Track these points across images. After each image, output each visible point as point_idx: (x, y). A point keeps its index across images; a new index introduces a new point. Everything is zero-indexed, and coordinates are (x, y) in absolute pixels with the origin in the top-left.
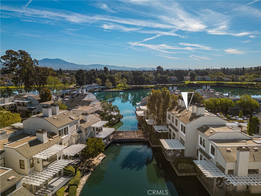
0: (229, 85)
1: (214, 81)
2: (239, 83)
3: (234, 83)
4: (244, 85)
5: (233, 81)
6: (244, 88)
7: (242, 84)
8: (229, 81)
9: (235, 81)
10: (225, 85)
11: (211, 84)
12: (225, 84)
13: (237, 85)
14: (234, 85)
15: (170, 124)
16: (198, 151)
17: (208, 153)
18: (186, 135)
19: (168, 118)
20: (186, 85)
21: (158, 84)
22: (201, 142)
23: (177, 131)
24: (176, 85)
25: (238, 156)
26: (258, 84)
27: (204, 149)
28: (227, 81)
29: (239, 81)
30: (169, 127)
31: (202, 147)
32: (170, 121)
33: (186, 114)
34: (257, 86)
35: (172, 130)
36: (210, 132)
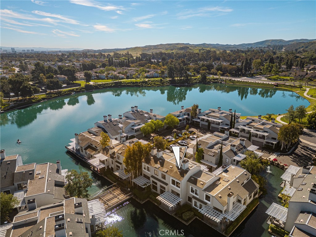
0: (126, 84)
1: (109, 79)
2: (134, 80)
3: (129, 80)
4: (140, 83)
5: (128, 78)
6: (140, 86)
7: (137, 82)
8: (124, 78)
9: (129, 79)
10: (123, 84)
11: (109, 85)
12: (122, 82)
13: (133, 83)
14: (130, 84)
15: (153, 177)
16: (193, 199)
17: (203, 200)
18: (181, 189)
19: (145, 168)
20: (84, 89)
21: (48, 91)
22: (192, 191)
23: (167, 184)
24: (73, 91)
25: (229, 200)
26: (149, 81)
27: (198, 197)
28: (122, 78)
29: (133, 78)
30: (152, 179)
31: (194, 195)
32: (150, 173)
33: (172, 168)
34: (149, 83)
35: (159, 184)
36: (201, 184)
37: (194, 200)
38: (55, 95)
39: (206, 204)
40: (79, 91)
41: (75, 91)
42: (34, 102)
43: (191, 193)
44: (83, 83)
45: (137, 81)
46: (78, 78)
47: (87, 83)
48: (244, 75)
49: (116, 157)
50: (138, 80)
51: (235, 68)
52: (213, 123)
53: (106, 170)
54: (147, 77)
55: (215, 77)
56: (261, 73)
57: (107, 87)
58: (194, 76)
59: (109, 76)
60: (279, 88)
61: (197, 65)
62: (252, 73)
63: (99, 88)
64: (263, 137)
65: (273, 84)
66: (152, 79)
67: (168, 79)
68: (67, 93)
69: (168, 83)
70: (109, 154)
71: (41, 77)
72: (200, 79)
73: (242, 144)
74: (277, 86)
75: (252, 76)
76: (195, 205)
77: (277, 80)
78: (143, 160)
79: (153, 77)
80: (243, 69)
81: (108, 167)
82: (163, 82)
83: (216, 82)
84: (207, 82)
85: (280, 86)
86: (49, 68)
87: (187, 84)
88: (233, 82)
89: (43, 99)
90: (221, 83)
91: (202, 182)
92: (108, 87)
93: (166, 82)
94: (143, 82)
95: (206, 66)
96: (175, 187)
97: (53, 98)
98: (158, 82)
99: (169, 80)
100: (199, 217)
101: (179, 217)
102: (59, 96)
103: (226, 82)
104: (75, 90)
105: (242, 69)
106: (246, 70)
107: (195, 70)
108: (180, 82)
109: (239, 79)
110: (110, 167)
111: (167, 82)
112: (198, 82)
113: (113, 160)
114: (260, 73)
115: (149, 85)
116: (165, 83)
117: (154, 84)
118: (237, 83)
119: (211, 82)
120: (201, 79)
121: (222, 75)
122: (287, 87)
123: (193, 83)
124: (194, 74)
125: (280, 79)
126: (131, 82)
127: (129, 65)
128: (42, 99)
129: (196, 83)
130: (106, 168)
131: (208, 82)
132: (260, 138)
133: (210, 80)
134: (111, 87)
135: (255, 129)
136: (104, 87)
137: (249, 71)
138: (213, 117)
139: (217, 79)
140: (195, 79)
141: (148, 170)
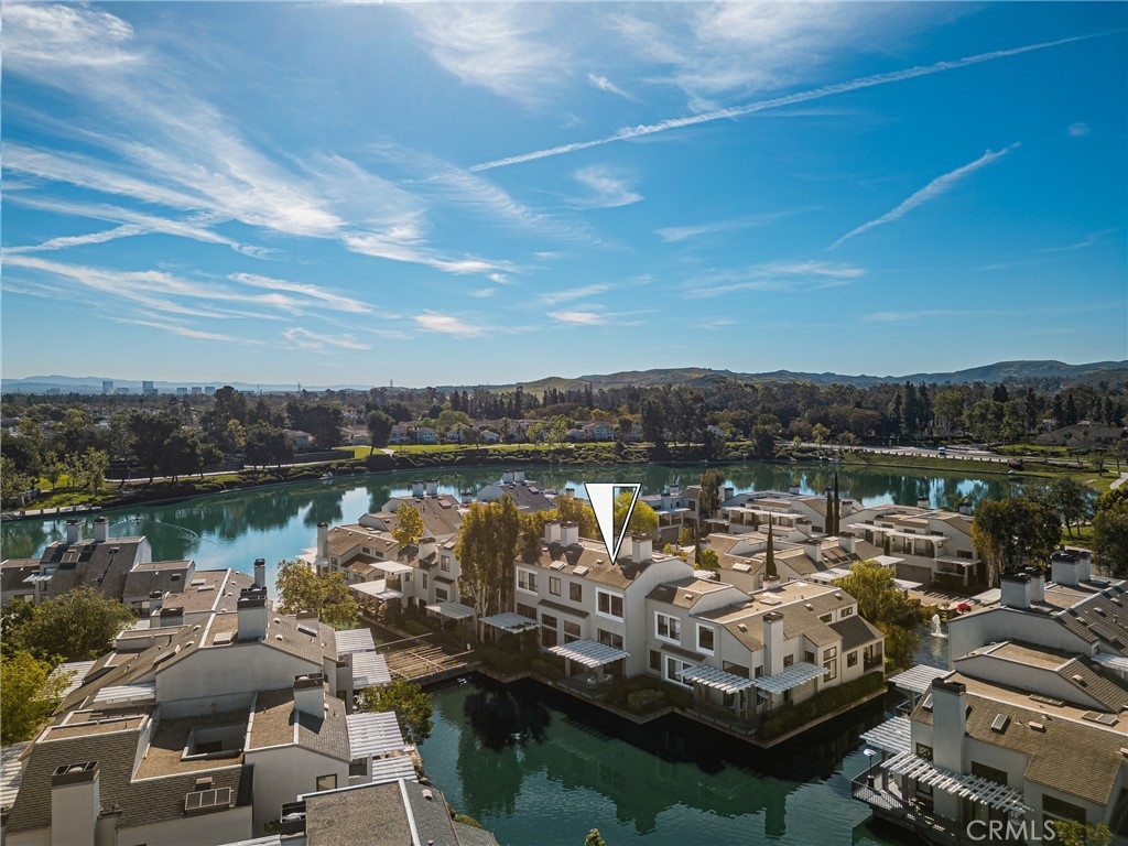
0: (503, 456)
1: (449, 443)
2: (529, 447)
3: (515, 447)
4: (547, 454)
5: (509, 439)
6: (547, 462)
7: (537, 453)
8: (498, 442)
9: (515, 443)
10: (492, 455)
11: (445, 457)
12: (491, 452)
13: (526, 453)
14: (516, 456)
15: (544, 602)
16: (663, 652)
17: (692, 650)
18: (626, 622)
19: (522, 585)
20: (362, 464)
21: (248, 467)
22: (662, 629)
23: (584, 614)
24: (326, 468)
25: (768, 634)
26: (580, 448)
27: (676, 643)
28: (491, 442)
29: (527, 440)
30: (542, 610)
31: (668, 639)
32: (536, 594)
33: (601, 564)
34: (580, 455)
35: (561, 617)
36: (687, 598)
37: (666, 657)
38: (269, 477)
39: (701, 658)
40: (347, 472)
41: (332, 470)
42: (200, 492)
43: (657, 636)
44: (362, 452)
45: (538, 448)
46: (350, 438)
47: (376, 451)
48: (907, 442)
49: (437, 564)
50: (544, 447)
51: (872, 416)
53: (403, 611)
54: (572, 439)
56: (968, 437)
57: (438, 464)
58: (732, 440)
59: (449, 434)
60: (1027, 473)
61: (744, 411)
62: (935, 435)
63: (413, 467)
64: (929, 551)
65: (1005, 463)
66: (592, 445)
67: (642, 446)
68: (305, 472)
69: (644, 456)
70: (416, 561)
71: (231, 432)
72: (752, 449)
73: (847, 549)
74: (1019, 467)
75: (935, 444)
76: (672, 675)
77: (1022, 454)
78: (519, 557)
79: (594, 440)
80: (903, 421)
81: (411, 600)
82: (625, 453)
83: (809, 459)
84: (779, 457)
85: (1030, 468)
86: (258, 408)
87: (706, 461)
88: (868, 457)
89: (230, 485)
90: (825, 460)
91: (691, 593)
92: (444, 463)
93: (636, 452)
94: (557, 452)
95: (774, 414)
96: (609, 616)
97: (261, 483)
98: (609, 452)
99: (649, 449)
102: (281, 481)
103: (843, 458)
104: (334, 467)
105: (897, 421)
106: (912, 427)
107: (736, 423)
108: (682, 456)
109: (885, 451)
110: (418, 603)
111: (640, 452)
112: (747, 458)
113: (427, 573)
114: (964, 437)
115: (579, 461)
116: (632, 455)
117: (596, 456)
118: (883, 460)
119: (792, 459)
120: (756, 448)
121: (830, 438)
122: (1055, 472)
123: (726, 460)
124: (734, 434)
125: (1032, 451)
126: (520, 452)
127: (517, 411)
128: (226, 483)
129: (739, 459)
130: (405, 604)
131: (782, 457)
132: (919, 553)
133: (787, 451)
134: (451, 463)
135: (903, 528)
136: (428, 464)
137: (923, 429)
138: (772, 507)
139: (811, 450)
140: (736, 449)
141: (532, 587)
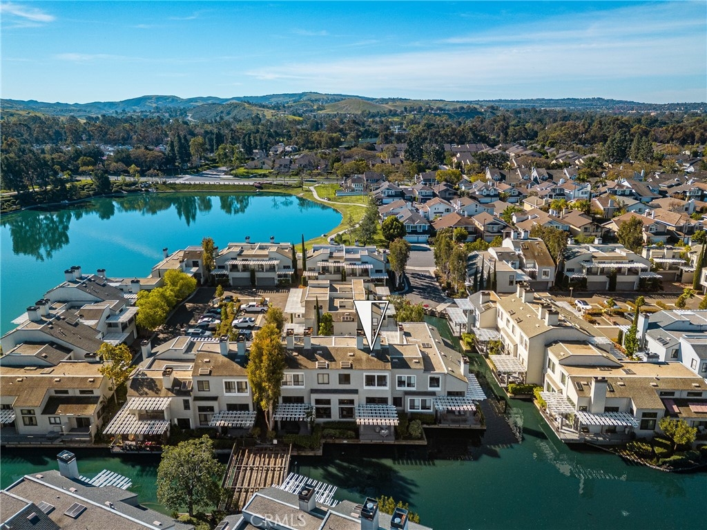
15: (313, 391)
16: (405, 397)
17: (425, 390)
18: (390, 388)
19: (285, 384)
22: (401, 384)
23: (354, 392)
27: (414, 389)
30: (313, 397)
31: (406, 388)
32: (303, 387)
33: (354, 355)
36: (416, 362)
37: (407, 399)
39: (433, 394)
43: (397, 388)
48: (185, 172)
49: (192, 389)
52: (259, 271)
55: (128, 179)
60: (265, 190)
69: (14, 203)
70: (164, 391)
72: (93, 186)
74: (260, 187)
75: (196, 171)
76: (413, 407)
80: (177, 158)
83: (135, 191)
84: (115, 192)
85: (266, 188)
88: (173, 186)
90: (147, 191)
91: (415, 358)
96: (375, 388)
100: (428, 424)
101: (405, 438)
103: (157, 188)
108: (44, 199)
112: (94, 195)
113: (187, 398)
114: (206, 165)
119: (125, 192)
120: (97, 187)
121: (143, 174)
122: (278, 188)
123: (80, 198)
129: (89, 196)
131: (117, 192)
133: (118, 186)
135: (349, 263)
137: (188, 162)
138: (257, 258)
139: (134, 184)
140: (81, 188)
141: (298, 382)
